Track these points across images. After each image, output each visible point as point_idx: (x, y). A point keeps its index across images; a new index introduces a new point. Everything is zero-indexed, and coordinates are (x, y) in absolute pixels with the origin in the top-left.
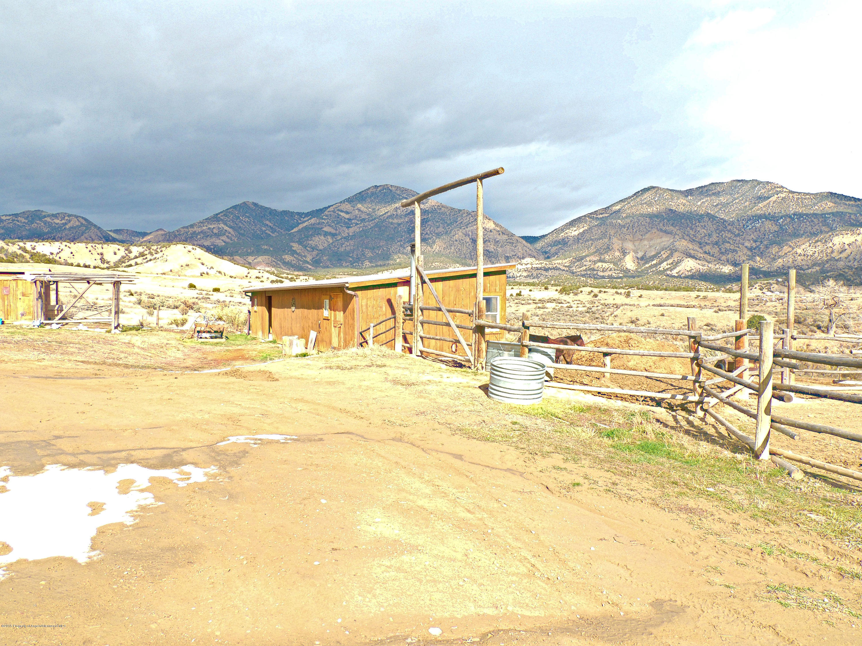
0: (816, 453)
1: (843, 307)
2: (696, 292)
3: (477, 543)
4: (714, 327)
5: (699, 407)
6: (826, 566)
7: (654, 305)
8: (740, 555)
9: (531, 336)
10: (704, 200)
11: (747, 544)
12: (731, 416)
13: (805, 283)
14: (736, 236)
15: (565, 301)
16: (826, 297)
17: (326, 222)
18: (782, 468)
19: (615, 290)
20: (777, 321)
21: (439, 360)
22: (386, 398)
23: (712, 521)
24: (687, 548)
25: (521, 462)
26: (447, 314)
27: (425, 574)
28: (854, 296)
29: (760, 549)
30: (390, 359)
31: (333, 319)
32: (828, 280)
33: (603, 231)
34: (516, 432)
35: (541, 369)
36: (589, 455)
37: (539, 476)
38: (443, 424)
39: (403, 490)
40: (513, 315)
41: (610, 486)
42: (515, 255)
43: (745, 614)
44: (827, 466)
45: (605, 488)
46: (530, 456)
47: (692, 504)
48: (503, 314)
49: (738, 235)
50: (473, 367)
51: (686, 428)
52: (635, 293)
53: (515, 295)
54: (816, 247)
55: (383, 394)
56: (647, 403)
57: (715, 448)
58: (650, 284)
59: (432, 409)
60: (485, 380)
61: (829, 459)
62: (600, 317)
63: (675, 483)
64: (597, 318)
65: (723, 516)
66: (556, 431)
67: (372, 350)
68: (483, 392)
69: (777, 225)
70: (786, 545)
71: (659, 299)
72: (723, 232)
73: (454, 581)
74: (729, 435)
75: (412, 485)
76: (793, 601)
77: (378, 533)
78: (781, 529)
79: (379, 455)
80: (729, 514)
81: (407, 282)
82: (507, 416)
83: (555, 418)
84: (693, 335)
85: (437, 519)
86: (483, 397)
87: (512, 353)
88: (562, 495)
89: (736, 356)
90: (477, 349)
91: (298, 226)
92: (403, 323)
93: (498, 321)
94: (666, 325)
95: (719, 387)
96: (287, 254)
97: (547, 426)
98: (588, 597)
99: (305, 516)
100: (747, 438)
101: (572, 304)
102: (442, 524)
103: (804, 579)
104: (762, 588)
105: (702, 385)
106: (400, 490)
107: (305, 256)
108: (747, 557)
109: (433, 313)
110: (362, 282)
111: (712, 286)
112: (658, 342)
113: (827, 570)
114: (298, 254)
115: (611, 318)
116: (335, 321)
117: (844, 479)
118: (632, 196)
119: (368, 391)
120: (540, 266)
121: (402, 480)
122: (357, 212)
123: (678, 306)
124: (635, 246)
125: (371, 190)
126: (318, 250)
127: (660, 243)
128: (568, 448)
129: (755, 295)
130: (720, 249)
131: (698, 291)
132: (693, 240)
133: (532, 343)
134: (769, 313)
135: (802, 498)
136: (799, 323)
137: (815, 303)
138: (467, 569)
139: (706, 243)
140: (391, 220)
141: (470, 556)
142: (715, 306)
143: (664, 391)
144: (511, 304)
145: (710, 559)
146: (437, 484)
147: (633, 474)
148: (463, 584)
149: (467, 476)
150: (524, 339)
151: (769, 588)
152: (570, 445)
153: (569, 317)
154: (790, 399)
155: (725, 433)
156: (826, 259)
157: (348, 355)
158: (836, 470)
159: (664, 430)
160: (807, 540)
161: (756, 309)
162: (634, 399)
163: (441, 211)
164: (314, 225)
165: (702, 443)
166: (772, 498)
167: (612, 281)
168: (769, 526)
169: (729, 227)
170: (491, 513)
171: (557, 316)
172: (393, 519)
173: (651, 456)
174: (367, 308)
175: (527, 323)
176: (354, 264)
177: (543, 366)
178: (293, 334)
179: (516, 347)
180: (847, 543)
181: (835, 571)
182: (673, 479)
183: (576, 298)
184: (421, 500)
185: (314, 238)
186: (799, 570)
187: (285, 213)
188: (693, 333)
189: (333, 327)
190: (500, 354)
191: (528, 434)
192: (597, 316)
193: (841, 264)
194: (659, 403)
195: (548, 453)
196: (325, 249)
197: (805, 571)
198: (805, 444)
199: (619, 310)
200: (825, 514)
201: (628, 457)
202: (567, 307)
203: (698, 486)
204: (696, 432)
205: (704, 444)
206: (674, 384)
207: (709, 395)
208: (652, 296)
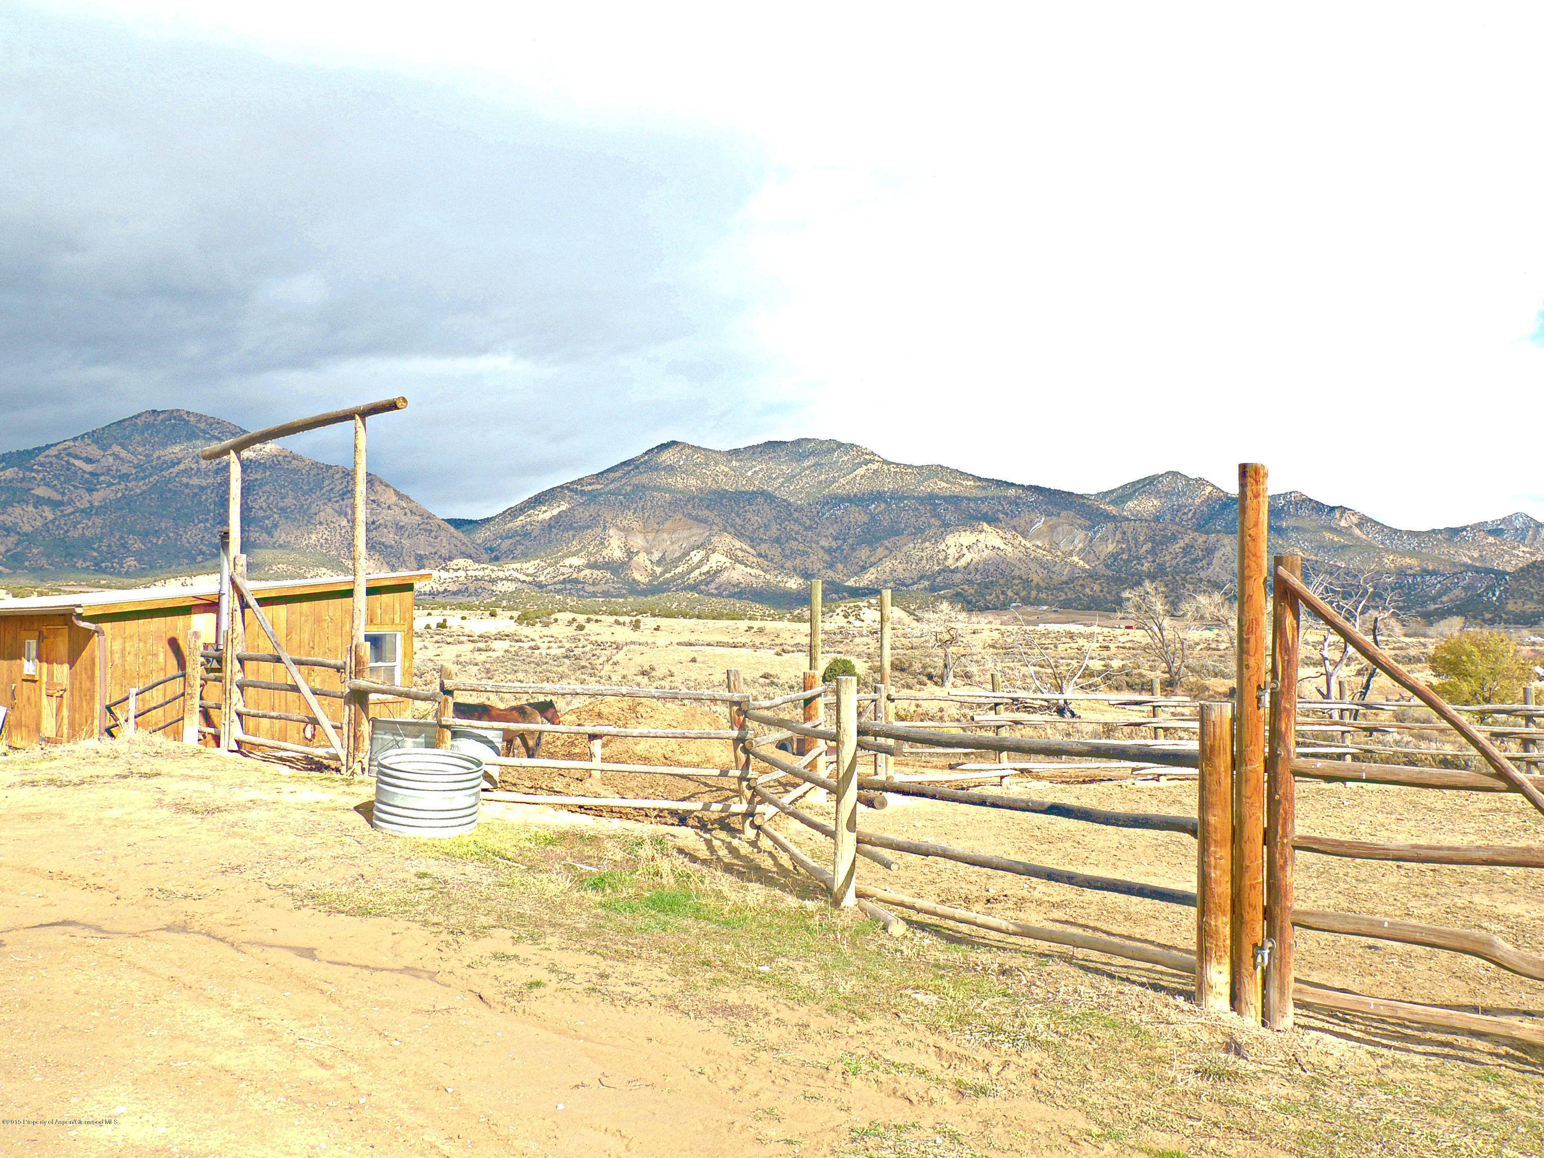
0: (925, 887)
1: (962, 645)
2: (747, 621)
3: (335, 1129)
4: (776, 680)
5: (748, 822)
6: (939, 1081)
7: (679, 644)
8: (810, 1081)
9: (456, 707)
10: (757, 469)
11: (820, 1061)
12: (799, 833)
13: (909, 607)
14: (806, 529)
15: (527, 637)
16: (938, 630)
17: (39, 477)
18: (875, 918)
19: (615, 617)
20: (870, 668)
21: (277, 758)
22: (158, 843)
23: (765, 1025)
24: (725, 1080)
25: (431, 952)
26: (294, 669)
28: (976, 626)
29: (840, 1067)
30: (170, 760)
31: (44, 679)
32: (942, 603)
33: (594, 514)
34: (426, 892)
35: (476, 769)
36: (560, 925)
37: (465, 977)
38: (276, 888)
39: (183, 1037)
40: (430, 664)
41: (595, 980)
42: (436, 553)
44: (941, 909)
45: (586, 985)
46: (450, 938)
47: (733, 998)
48: (407, 664)
49: (810, 527)
50: (343, 769)
51: (726, 860)
52: (648, 622)
53: (434, 626)
54: (923, 549)
55: (151, 834)
56: (663, 820)
57: (773, 893)
58: (674, 607)
59: (255, 859)
60: (366, 793)
61: (943, 895)
62: (588, 665)
63: (706, 963)
64: (583, 667)
65: (785, 1014)
66: (501, 885)
67: (131, 742)
68: (363, 818)
69: (867, 514)
70: (881, 1053)
71: (687, 633)
72: (787, 523)
74: (795, 867)
75: (203, 1024)
76: (889, 1151)
77: (119, 1139)
78: (872, 1025)
79: (132, 965)
80: (793, 1009)
81: (212, 605)
82: (409, 862)
83: (500, 861)
84: (736, 699)
85: (252, 1089)
86: (362, 828)
87: (421, 740)
88: (507, 1009)
89: (806, 733)
90: (352, 734)
92: (202, 686)
93: (398, 680)
94: (699, 677)
95: (781, 784)
97: (484, 877)
100: (822, 872)
101: (539, 642)
102: (263, 1099)
103: (906, 1109)
104: (843, 1136)
105: (752, 784)
106: (173, 1038)
108: (820, 1083)
109: (267, 667)
110: (113, 605)
111: (772, 612)
112: (684, 709)
113: (940, 1087)
115: (608, 667)
116: (50, 684)
117: (964, 928)
118: (643, 457)
119: (118, 830)
120: (481, 573)
121: (182, 1014)
122: (111, 460)
123: (719, 644)
124: (647, 541)
125: (143, 419)
126: (19, 533)
127: (688, 538)
128: (521, 915)
129: (836, 626)
130: (783, 550)
131: (750, 619)
132: (742, 534)
133: (459, 721)
134: (859, 656)
135: (903, 967)
136: (902, 670)
137: (923, 639)
139: (761, 539)
140: (185, 480)
142: (777, 645)
143: (692, 796)
144: (426, 643)
145: (761, 1096)
146: (258, 1015)
147: (636, 954)
149: (322, 992)
150: (444, 714)
151: (854, 1134)
152: (527, 909)
153: (533, 665)
154: (883, 804)
155: (788, 864)
156: (937, 568)
157: (76, 755)
158: (951, 915)
159: (691, 868)
160: (911, 1040)
161: (838, 650)
162: (642, 814)
163: (291, 467)
164: (10, 482)
165: (751, 886)
166: (862, 972)
167: (609, 602)
168: (854, 1022)
169: (796, 515)
170: (367, 1062)
171: (512, 664)
172: (155, 1102)
173: (668, 918)
174: (123, 656)
175: (448, 684)
176: (103, 565)
177: (479, 764)
179: (428, 729)
180: (968, 1037)
181: (951, 1086)
182: (703, 956)
183: (546, 631)
184: (220, 1053)
185: (10, 509)
186: (899, 1094)
188: (736, 697)
189: (44, 695)
190: (397, 742)
191: (448, 893)
192: (583, 663)
193: (958, 577)
194: (682, 819)
195: (485, 928)
196: (36, 532)
197: (908, 1094)
198: (911, 873)
199: (621, 653)
200: (937, 991)
201: (629, 923)
202: (531, 648)
203: (743, 965)
204: (743, 867)
205: (755, 886)
206: (709, 783)
207: (765, 800)
208: (676, 627)
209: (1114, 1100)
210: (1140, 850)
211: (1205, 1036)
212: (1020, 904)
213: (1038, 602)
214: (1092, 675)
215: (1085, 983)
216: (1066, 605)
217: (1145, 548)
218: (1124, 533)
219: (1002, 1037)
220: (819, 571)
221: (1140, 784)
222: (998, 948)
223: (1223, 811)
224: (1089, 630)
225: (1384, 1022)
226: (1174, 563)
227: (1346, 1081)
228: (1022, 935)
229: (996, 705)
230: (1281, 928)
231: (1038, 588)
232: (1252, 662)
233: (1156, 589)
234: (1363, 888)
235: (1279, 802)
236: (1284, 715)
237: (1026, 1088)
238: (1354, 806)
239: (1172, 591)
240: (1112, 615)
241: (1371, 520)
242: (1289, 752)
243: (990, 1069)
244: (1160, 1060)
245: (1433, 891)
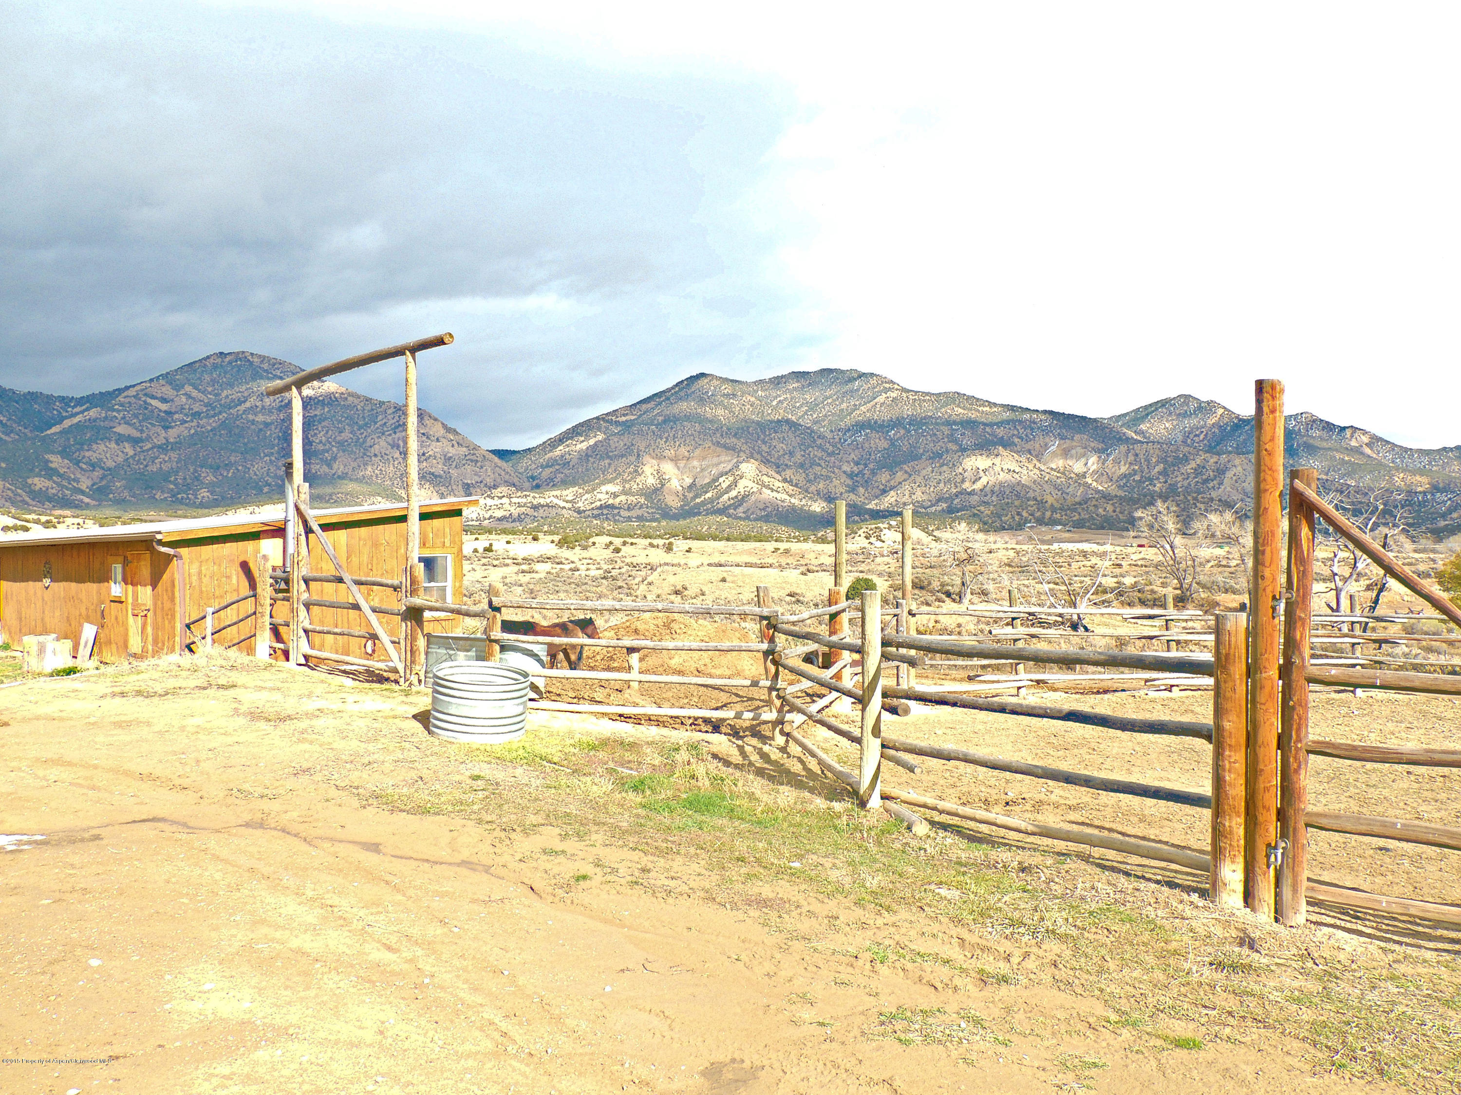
0: (947, 790)
1: (979, 564)
2: (773, 542)
3: (402, 1006)
4: (801, 598)
5: (778, 730)
6: (963, 970)
7: (710, 565)
8: (840, 968)
9: (504, 623)
10: (782, 398)
11: (850, 950)
12: (826, 740)
13: (928, 528)
14: (829, 455)
15: (567, 559)
16: (956, 549)
17: (119, 416)
18: (899, 819)
19: (649, 540)
20: (891, 586)
21: (341, 671)
22: (236, 748)
23: (797, 917)
24: (761, 967)
25: (486, 847)
26: (354, 588)
27: (300, 1080)
28: (993, 546)
29: (868, 956)
30: (244, 673)
31: (130, 600)
32: (959, 524)
33: (628, 444)
34: (480, 793)
35: (523, 680)
36: (604, 824)
37: (517, 870)
38: (344, 789)
39: (263, 922)
40: (478, 586)
41: (637, 874)
42: (481, 482)
43: (848, 1066)
44: (962, 810)
45: (629, 878)
46: (503, 835)
47: (767, 891)
48: (457, 584)
49: (833, 453)
50: (402, 681)
51: (758, 765)
52: (681, 544)
53: (481, 550)
54: (940, 473)
55: (230, 740)
56: (698, 728)
57: (802, 795)
58: (704, 530)
59: (324, 763)
60: (423, 702)
61: (964, 798)
62: (625, 586)
63: (741, 859)
64: (620, 587)
65: (816, 907)
66: (549, 787)
67: (209, 657)
68: (420, 726)
69: (887, 440)
70: (907, 943)
71: (717, 554)
72: (810, 449)
73: (356, 1086)
74: (823, 772)
75: (281, 910)
76: (916, 1034)
77: (209, 1013)
78: (898, 918)
79: (216, 858)
80: (823, 902)
81: (279, 531)
82: (464, 765)
83: (547, 765)
84: (765, 614)
85: (327, 970)
86: (420, 735)
87: (472, 653)
88: (557, 900)
89: (831, 645)
90: (409, 649)
91: (60, 422)
92: (272, 605)
93: (449, 598)
94: (729, 596)
95: (808, 695)
96: (39, 475)
97: (532, 779)
98: (599, 1077)
99: (53, 998)
100: (849, 776)
101: (578, 564)
102: (337, 978)
103: (932, 996)
104: (872, 1019)
105: (782, 694)
106: (255, 923)
107: (77, 481)
108: (850, 970)
109: (330, 587)
110: (191, 531)
111: (797, 534)
112: (716, 625)
113: (964, 975)
114: (60, 475)
115: (643, 587)
116: (136, 604)
117: (984, 828)
118: (672, 388)
119: (200, 736)
120: (524, 500)
121: (262, 902)
122: (184, 399)
123: (748, 565)
124: (678, 468)
125: (212, 360)
126: (103, 468)
127: (717, 465)
128: (567, 815)
129: (859, 546)
130: (807, 475)
131: (776, 541)
132: (768, 460)
134: (880, 575)
135: (927, 864)
136: (922, 588)
137: (941, 558)
138: (383, 1059)
139: (786, 465)
140: (251, 417)
141: (389, 1034)
142: (802, 565)
143: (725, 706)
144: (474, 566)
145: (795, 981)
146: (329, 902)
147: (675, 850)
148: (376, 1087)
149: (387, 883)
150: (491, 630)
151: (882, 1018)
152: (573, 809)
153: (573, 586)
154: (907, 711)
155: (816, 769)
156: (955, 491)
157: (159, 669)
158: (972, 816)
159: (725, 771)
160: (935, 932)
161: (861, 569)
162: (678, 722)
163: (347, 403)
164: (95, 420)
165: (782, 788)
166: (887, 869)
167: (643, 526)
168: (881, 915)
169: (819, 442)
170: (430, 946)
171: (553, 585)
172: (240, 980)
173: (703, 817)
174: (200, 579)
175: (496, 601)
176: (180, 496)
177: (525, 675)
178: (45, 632)
179: (479, 643)
180: (990, 930)
181: (974, 975)
182: (737, 853)
183: (585, 554)
184: (297, 936)
185: (94, 446)
186: (924, 981)
187: (33, 396)
188: (766, 612)
189: (130, 615)
190: (450, 656)
191: (500, 794)
192: (620, 583)
193: (975, 499)
194: (716, 727)
195: (535, 826)
196: (118, 467)
197: (933, 981)
198: (932, 778)
199: (655, 573)
200: (959, 886)
201: (667, 822)
202: (571, 570)
203: (776, 861)
204: (774, 771)
205: (785, 789)
206: (741, 693)
207: (794, 709)
208: (707, 549)
209: (1131, 989)
210: (1154, 756)
211: (1218, 931)
212: (1038, 805)
213: (1053, 522)
214: (1105, 592)
215: (1102, 881)
216: (1079, 525)
217: (1156, 470)
218: (1137, 455)
219: (1021, 930)
220: (841, 494)
221: (1153, 694)
222: (1018, 847)
223: (1238, 716)
224: (1102, 549)
225: (1395, 919)
226: (1186, 483)
227: (1357, 975)
228: (1041, 835)
229: (1013, 619)
230: (1295, 829)
231: (1053, 509)
232: (1267, 573)
233: (1168, 508)
234: (1373, 793)
235: (1293, 708)
236: (1299, 624)
237: (1047, 978)
238: (1364, 715)
239: (1183, 510)
240: (1125, 533)
241: (1380, 439)
242: (1303, 659)
243: (1011, 960)
244: (1176, 953)
245: (1443, 796)
